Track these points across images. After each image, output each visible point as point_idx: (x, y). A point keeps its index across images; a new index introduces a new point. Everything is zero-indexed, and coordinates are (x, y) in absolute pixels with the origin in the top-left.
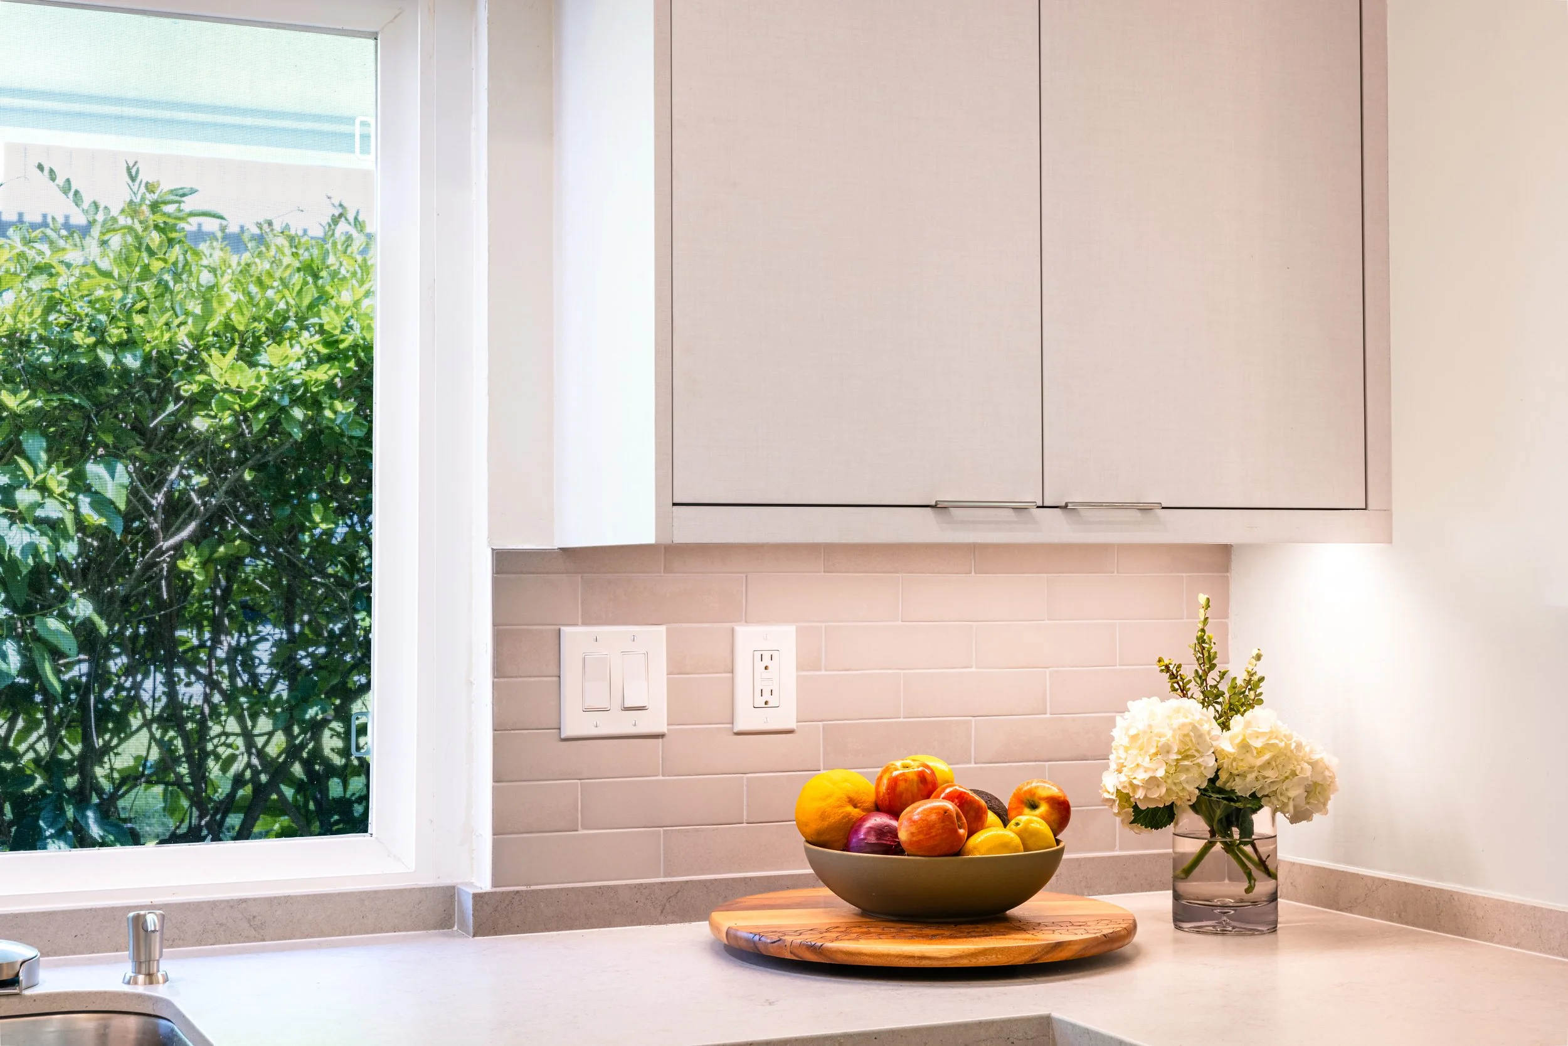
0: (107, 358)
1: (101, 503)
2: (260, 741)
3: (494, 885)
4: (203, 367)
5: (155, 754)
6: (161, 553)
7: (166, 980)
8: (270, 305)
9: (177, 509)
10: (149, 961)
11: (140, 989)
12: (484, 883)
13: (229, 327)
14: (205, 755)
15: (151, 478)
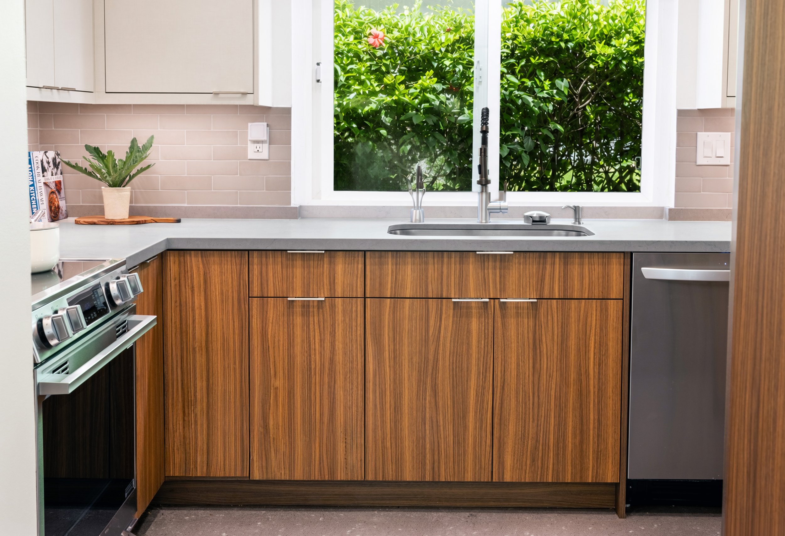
0: (563, 45)
1: (560, 92)
2: (610, 175)
3: (675, 207)
4: (593, 48)
5: (574, 180)
6: (578, 109)
7: (583, 224)
8: (616, 26)
9: (584, 94)
10: (579, 219)
11: (578, 225)
12: (672, 206)
13: (602, 33)
14: (591, 180)
15: (575, 84)
